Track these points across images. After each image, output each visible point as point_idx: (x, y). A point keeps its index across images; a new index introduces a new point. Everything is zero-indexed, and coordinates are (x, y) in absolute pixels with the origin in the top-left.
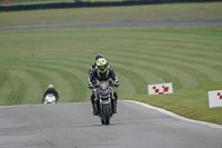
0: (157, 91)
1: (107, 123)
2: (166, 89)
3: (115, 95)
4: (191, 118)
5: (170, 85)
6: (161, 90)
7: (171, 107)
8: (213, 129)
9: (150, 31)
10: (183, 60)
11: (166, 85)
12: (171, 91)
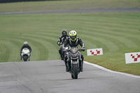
0: (93, 53)
1: (76, 78)
2: (98, 52)
3: (82, 57)
4: (114, 70)
5: (101, 50)
6: (96, 53)
7: (101, 63)
8: (127, 77)
9: (88, 16)
10: (109, 34)
11: (98, 50)
12: (101, 53)
